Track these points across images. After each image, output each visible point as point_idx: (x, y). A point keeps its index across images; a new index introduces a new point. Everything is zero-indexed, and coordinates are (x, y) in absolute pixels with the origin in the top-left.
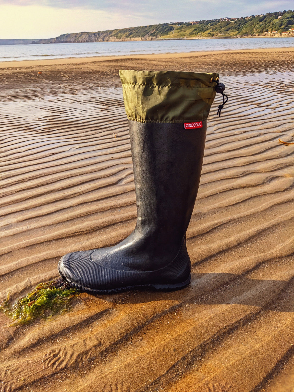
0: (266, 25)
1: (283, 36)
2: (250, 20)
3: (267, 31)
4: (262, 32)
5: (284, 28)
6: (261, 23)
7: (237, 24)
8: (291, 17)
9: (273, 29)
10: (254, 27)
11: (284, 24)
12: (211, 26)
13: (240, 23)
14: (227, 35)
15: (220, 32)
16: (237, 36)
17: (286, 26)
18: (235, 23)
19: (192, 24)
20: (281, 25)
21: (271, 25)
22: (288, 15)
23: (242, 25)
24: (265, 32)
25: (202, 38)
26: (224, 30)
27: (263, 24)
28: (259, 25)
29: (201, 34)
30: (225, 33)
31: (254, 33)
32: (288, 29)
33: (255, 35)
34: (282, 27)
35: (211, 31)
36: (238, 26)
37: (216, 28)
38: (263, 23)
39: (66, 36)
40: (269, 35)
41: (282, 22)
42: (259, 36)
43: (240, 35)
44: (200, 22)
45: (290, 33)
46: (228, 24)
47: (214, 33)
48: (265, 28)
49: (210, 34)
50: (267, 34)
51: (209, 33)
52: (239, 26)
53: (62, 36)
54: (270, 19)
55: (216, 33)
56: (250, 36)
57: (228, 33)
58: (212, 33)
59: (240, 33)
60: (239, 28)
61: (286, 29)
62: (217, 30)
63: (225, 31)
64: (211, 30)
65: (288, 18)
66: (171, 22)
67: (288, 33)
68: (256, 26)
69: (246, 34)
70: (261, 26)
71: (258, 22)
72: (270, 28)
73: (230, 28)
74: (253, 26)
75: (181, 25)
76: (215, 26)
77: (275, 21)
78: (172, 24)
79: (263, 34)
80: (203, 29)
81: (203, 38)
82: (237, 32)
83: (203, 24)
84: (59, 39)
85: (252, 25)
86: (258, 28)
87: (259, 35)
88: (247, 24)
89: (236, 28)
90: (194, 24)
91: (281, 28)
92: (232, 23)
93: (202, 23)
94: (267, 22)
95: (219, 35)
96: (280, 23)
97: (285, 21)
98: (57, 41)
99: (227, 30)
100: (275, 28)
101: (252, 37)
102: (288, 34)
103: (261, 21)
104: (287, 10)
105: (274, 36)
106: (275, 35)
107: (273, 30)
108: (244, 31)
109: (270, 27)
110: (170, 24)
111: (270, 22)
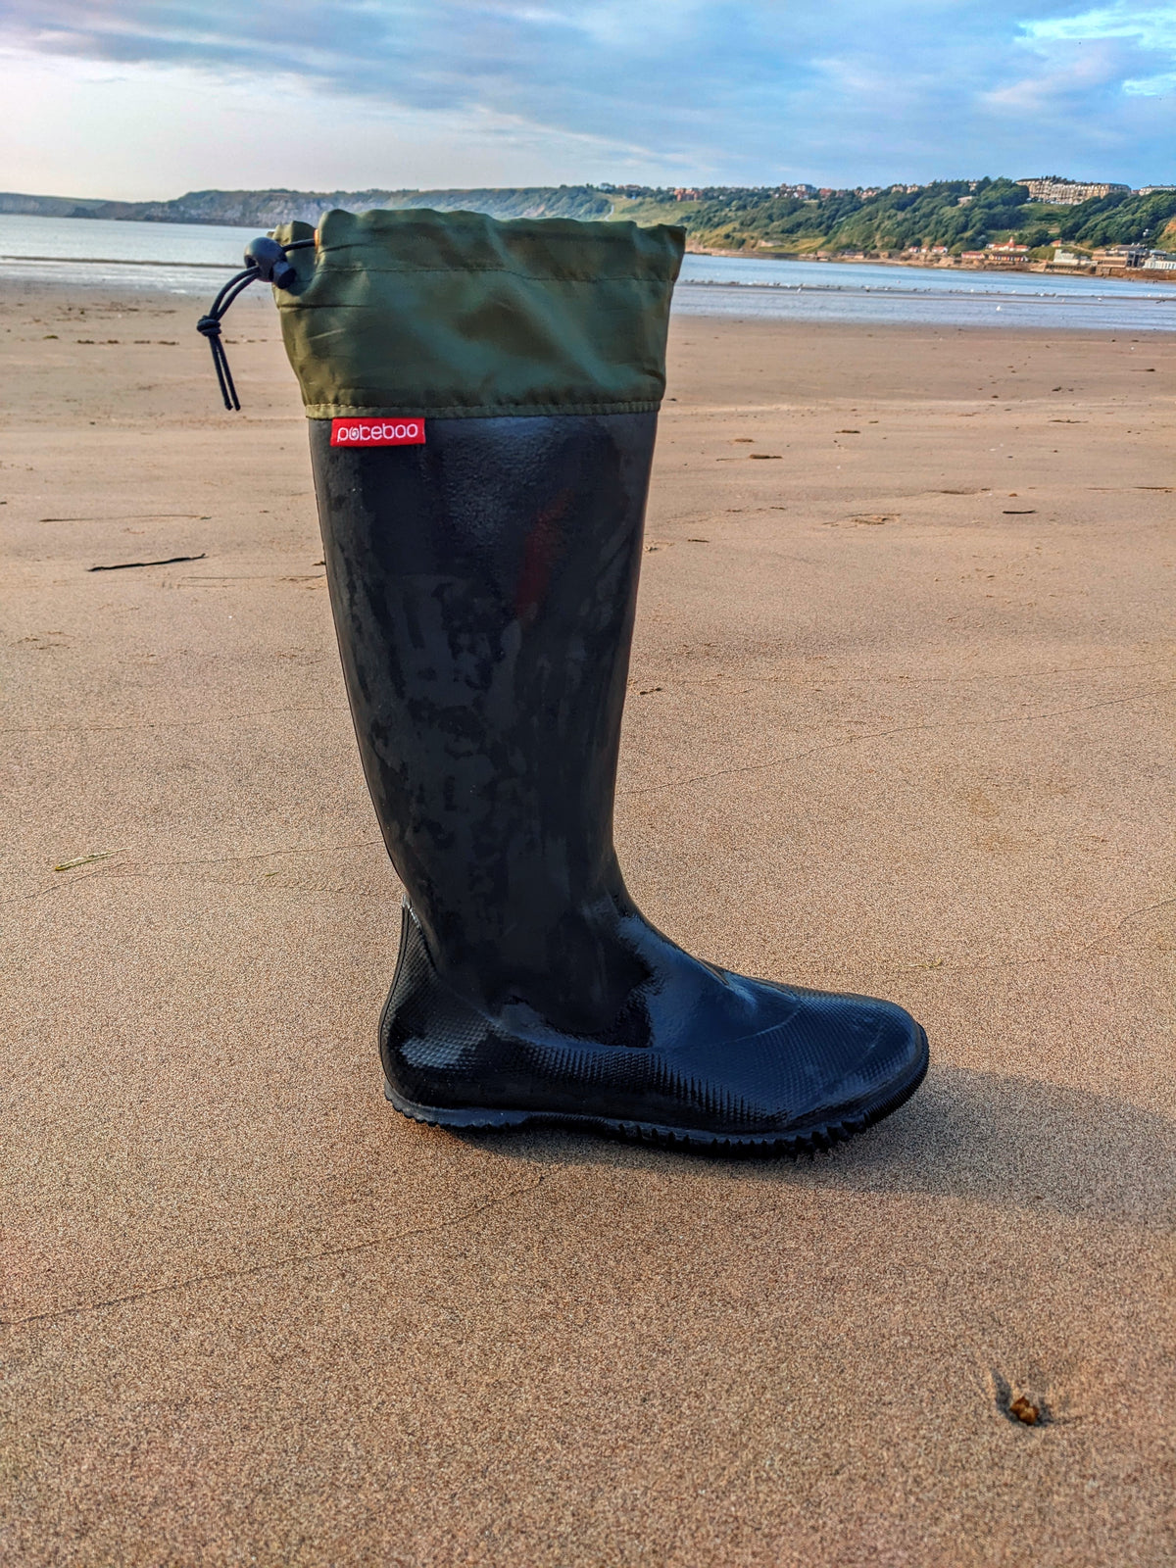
0: (915, 223)
1: (963, 265)
2: (871, 201)
3: (918, 244)
4: (900, 246)
5: (973, 240)
6: (901, 216)
7: (827, 213)
8: (1000, 201)
9: (935, 239)
10: (879, 226)
11: (974, 226)
12: (737, 210)
13: (837, 211)
14: (788, 248)
15: (767, 234)
16: (821, 254)
17: (980, 233)
18: (820, 206)
19: (679, 197)
20: (965, 228)
21: (932, 226)
22: (993, 195)
23: (842, 216)
24: (909, 247)
25: (702, 250)
26: (780, 230)
27: (905, 220)
28: (894, 221)
29: (702, 236)
30: (782, 240)
31: (875, 247)
32: (984, 244)
33: (878, 256)
34: (969, 234)
35: (734, 230)
36: (829, 218)
37: (753, 220)
38: (908, 216)
39: (208, 198)
40: (922, 258)
41: (967, 216)
42: (890, 261)
43: (827, 250)
44: (707, 194)
45: (987, 256)
46: (795, 210)
47: (745, 235)
48: (913, 234)
49: (730, 240)
50: (916, 255)
51: (727, 236)
52: (832, 217)
53: (192, 197)
54: (931, 206)
55: (752, 238)
56: (860, 257)
57: (793, 242)
58: (737, 235)
59: (828, 242)
60: (830, 227)
61: (976, 245)
62: (756, 228)
63: (783, 232)
64: (736, 225)
65: (990, 206)
66: (604, 185)
67: (983, 257)
68: (883, 226)
69: (850, 248)
70: (899, 224)
71: (893, 211)
72: (929, 234)
73: (799, 225)
74: (876, 222)
75: (640, 199)
76: (751, 212)
77: (949, 211)
78: (608, 191)
79: (903, 254)
80: (710, 219)
81: (707, 250)
82: (822, 240)
83: (714, 202)
84: (182, 208)
85: (870, 220)
86: (889, 233)
87: (890, 256)
88: (856, 216)
89: (821, 224)
90: (684, 195)
91: (962, 239)
92: (808, 206)
93: (713, 198)
94: (922, 212)
95: (763, 244)
96: (962, 219)
97: (978, 214)
98: (173, 216)
99: (790, 231)
100: (943, 235)
101: (866, 260)
102: (982, 261)
103: (902, 207)
104: (994, 178)
105: (936, 265)
106: (939, 260)
107: (937, 243)
108: (844, 239)
109: (927, 231)
110: (602, 191)
111: (931, 213)
